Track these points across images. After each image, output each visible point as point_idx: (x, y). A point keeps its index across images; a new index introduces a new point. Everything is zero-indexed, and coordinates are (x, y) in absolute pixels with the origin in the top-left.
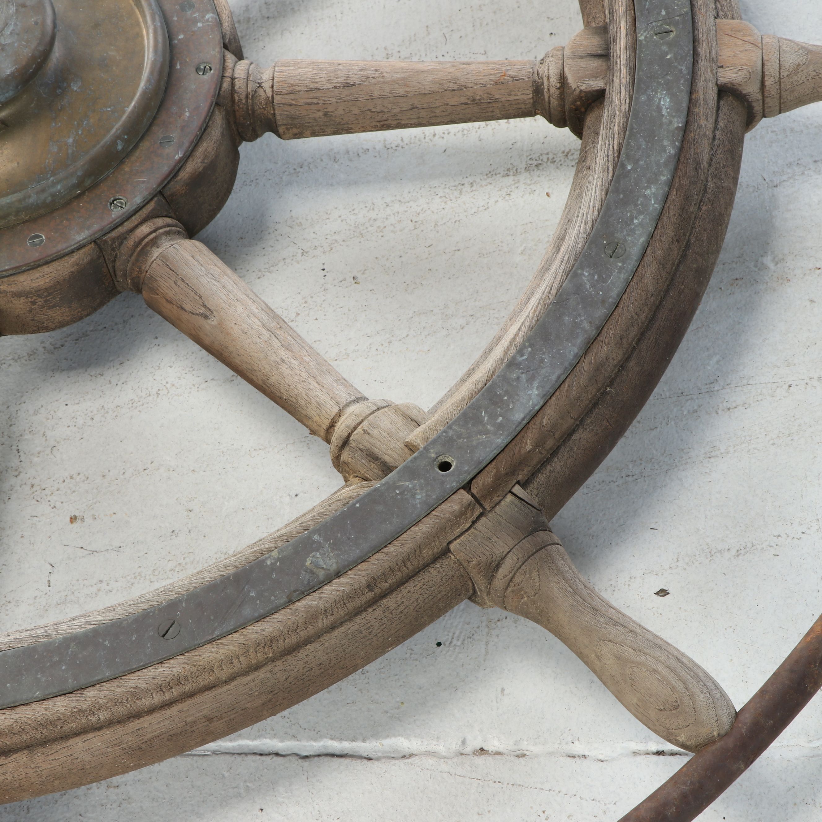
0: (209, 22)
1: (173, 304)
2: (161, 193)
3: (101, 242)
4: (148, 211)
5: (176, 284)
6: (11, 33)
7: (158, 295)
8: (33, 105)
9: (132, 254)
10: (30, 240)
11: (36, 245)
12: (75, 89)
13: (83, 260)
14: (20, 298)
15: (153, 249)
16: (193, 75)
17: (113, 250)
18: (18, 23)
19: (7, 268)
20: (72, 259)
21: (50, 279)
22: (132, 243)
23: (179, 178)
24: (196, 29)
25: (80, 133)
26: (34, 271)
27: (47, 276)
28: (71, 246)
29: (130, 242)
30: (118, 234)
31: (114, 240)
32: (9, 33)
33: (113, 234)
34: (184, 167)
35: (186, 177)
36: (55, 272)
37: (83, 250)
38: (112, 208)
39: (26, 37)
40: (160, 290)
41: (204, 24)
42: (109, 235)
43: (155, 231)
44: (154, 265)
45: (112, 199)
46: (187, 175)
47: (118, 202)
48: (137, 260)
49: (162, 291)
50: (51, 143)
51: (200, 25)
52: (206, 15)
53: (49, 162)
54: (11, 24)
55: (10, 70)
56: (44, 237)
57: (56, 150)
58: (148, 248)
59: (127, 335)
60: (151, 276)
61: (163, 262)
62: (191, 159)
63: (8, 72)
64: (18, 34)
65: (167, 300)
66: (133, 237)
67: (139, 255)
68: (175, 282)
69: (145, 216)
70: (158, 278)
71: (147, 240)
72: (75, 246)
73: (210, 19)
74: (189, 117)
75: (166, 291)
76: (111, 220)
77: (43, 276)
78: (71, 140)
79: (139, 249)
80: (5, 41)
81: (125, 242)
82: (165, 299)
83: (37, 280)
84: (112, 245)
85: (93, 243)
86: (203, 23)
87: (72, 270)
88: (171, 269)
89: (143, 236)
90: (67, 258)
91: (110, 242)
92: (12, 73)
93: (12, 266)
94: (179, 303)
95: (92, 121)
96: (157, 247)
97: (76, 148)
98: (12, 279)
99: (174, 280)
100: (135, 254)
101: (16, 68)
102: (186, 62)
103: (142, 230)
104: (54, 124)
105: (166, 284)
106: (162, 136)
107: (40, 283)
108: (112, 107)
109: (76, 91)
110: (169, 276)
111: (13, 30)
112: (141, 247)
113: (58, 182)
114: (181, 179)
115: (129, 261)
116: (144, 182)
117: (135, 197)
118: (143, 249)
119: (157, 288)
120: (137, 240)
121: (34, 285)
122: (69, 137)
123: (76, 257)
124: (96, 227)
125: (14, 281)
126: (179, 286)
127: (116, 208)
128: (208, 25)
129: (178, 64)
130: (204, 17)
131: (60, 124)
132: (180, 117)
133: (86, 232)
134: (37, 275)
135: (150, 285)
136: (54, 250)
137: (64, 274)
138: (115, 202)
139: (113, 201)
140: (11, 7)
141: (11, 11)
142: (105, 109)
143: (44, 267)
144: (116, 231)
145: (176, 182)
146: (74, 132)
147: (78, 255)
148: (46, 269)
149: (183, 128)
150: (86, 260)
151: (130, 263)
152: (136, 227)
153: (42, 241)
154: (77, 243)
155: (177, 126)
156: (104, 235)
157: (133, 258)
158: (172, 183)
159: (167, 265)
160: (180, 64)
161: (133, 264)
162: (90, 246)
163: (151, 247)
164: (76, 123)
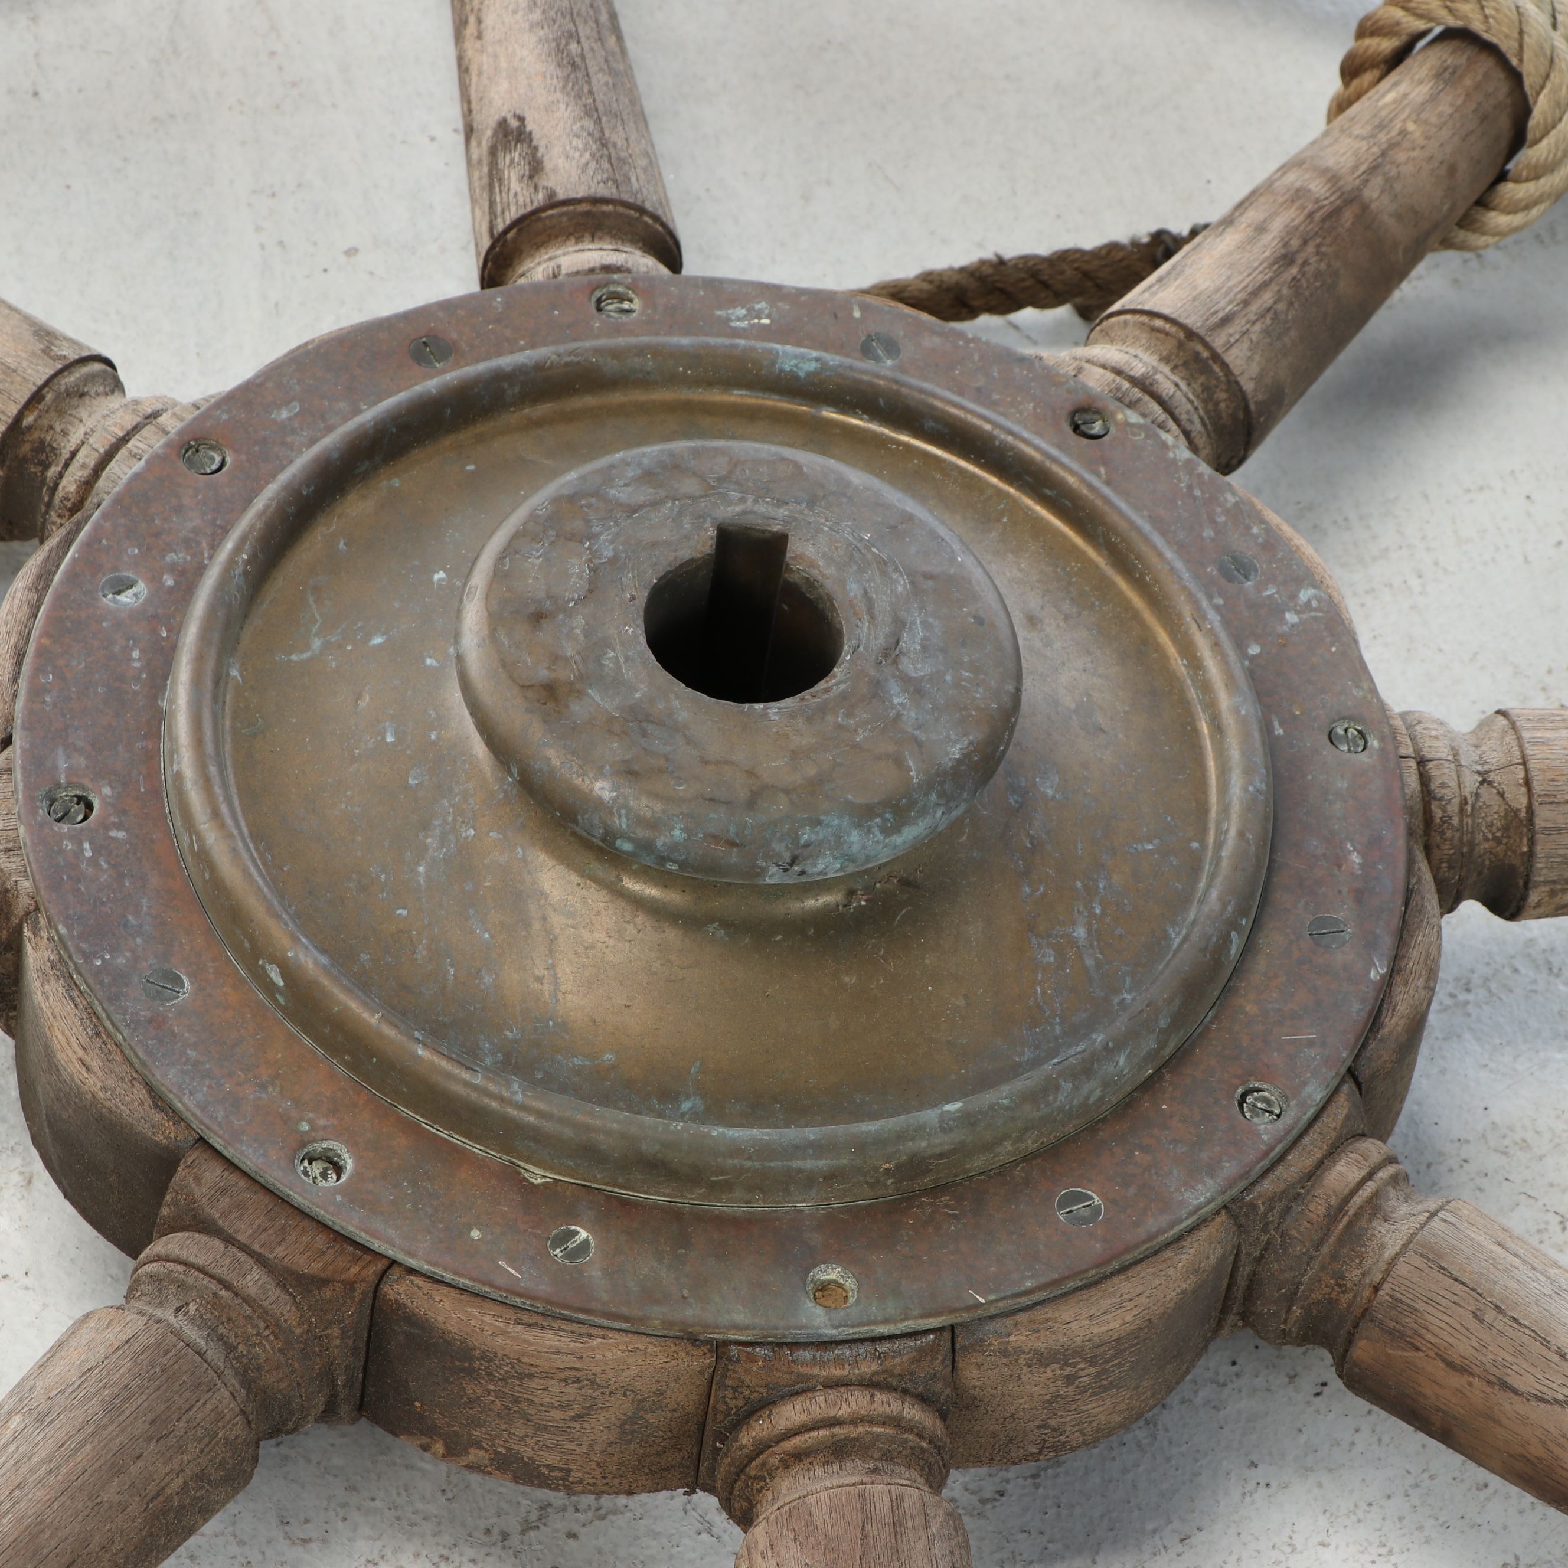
0: (1315, 610)
1: (1471, 1374)
2: (1351, 1073)
3: (1241, 1208)
4: (1340, 1122)
5: (1481, 1321)
6: (924, 648)
7: (1418, 1349)
8: (964, 838)
9: (1321, 1242)
10: (1061, 1206)
11: (1084, 1220)
12: (1050, 792)
13: (1208, 1258)
14: (1047, 1365)
15: (1375, 1224)
16: (1327, 750)
17: (1265, 1229)
18: (931, 620)
19: (1029, 1284)
20: (1185, 1257)
21: (1135, 1312)
22: (1322, 1210)
23: (1385, 1031)
24: (1285, 628)
25: (1098, 911)
26: (1093, 1291)
27: (1129, 1305)
28: (1182, 1222)
29: (1317, 1209)
30: (1282, 1186)
31: (1271, 1200)
32: (918, 647)
33: (1268, 1186)
34: (1387, 1000)
35: (1399, 1028)
36: (1148, 1293)
37: (1204, 1233)
38: (1248, 1115)
39: (966, 659)
40: (1429, 1336)
41: (1304, 616)
42: (1258, 1189)
43: (1370, 1176)
44: (1402, 1269)
45: (1240, 1091)
46: (1402, 1023)
47: (1256, 1099)
48: (1334, 1257)
49: (1433, 1340)
50: (1034, 941)
51: (1291, 617)
52: (1298, 591)
53: (1044, 993)
54: (914, 623)
55: (958, 746)
56: (1097, 1200)
57: (1052, 959)
58: (1363, 1223)
59: (1168, 1459)
60: (1397, 1300)
61: (1429, 1259)
62: (1398, 979)
63: (955, 752)
64: (944, 651)
65: (1450, 1365)
66: (1319, 1192)
67: (1341, 1241)
68: (1475, 1316)
69: (1334, 1134)
70: (1420, 1305)
71: (1358, 1200)
72: (1189, 1222)
73: (1314, 604)
74: (1362, 866)
75: (1451, 1340)
76: (1263, 1148)
77: (1119, 1306)
78: (1081, 932)
79: (1341, 1226)
80: (915, 669)
81: (1297, 1208)
82: (1444, 1360)
83: (1105, 1318)
84: (1265, 1215)
85: (1223, 1212)
86: (1298, 613)
87: (1184, 1286)
88: (1456, 1280)
89: (1347, 1191)
90: (1168, 1254)
91: (1262, 1209)
92: (966, 756)
93: (1042, 1280)
94: (1494, 1370)
95: (1116, 878)
96: (1386, 1220)
97: (1101, 953)
98: (1039, 1314)
99: (1473, 1308)
100: (1332, 1240)
101: (971, 743)
102: (1295, 717)
103: (1340, 1174)
104: (1028, 890)
105: (1448, 1319)
106: (1312, 918)
107: (1111, 1326)
108: (1156, 841)
109: (1053, 798)
110: (1456, 1299)
111: (924, 639)
112: (1346, 1219)
113: (1119, 1046)
114: (1390, 1033)
115: (1311, 1258)
116: (1311, 1043)
117: (1305, 1084)
118: (1350, 1224)
119: (1416, 1333)
120: (1334, 1201)
121: (1095, 1330)
122: (1074, 923)
123: (1192, 1251)
124: (1230, 1168)
125: (1048, 1320)
126: (1491, 1326)
127: (1257, 1115)
128: (1315, 618)
129: (1276, 724)
130: (1294, 596)
131: (1042, 889)
132: (1339, 866)
133: (1209, 1182)
134: (1106, 1303)
135: (1392, 1324)
136: (1142, 1233)
137: (1169, 1297)
138: (1249, 1099)
139: (1244, 1096)
140: (895, 576)
141: (900, 589)
142: (1139, 847)
143: (1116, 1279)
144: (1271, 1176)
145: (1381, 1040)
146: (1081, 909)
147: (1196, 1245)
148: (1122, 1286)
149: (1359, 896)
150: (1213, 1260)
151: (1316, 1264)
152: (1321, 1165)
153: (1097, 1210)
154: (1195, 1212)
155: (1340, 892)
156: (1246, 1190)
157: (1325, 1249)
158: (1373, 1045)
159: (1443, 1269)
160: (1281, 724)
161: (1323, 1268)
162: (1218, 1219)
163: (1370, 1220)
164: (1079, 884)
